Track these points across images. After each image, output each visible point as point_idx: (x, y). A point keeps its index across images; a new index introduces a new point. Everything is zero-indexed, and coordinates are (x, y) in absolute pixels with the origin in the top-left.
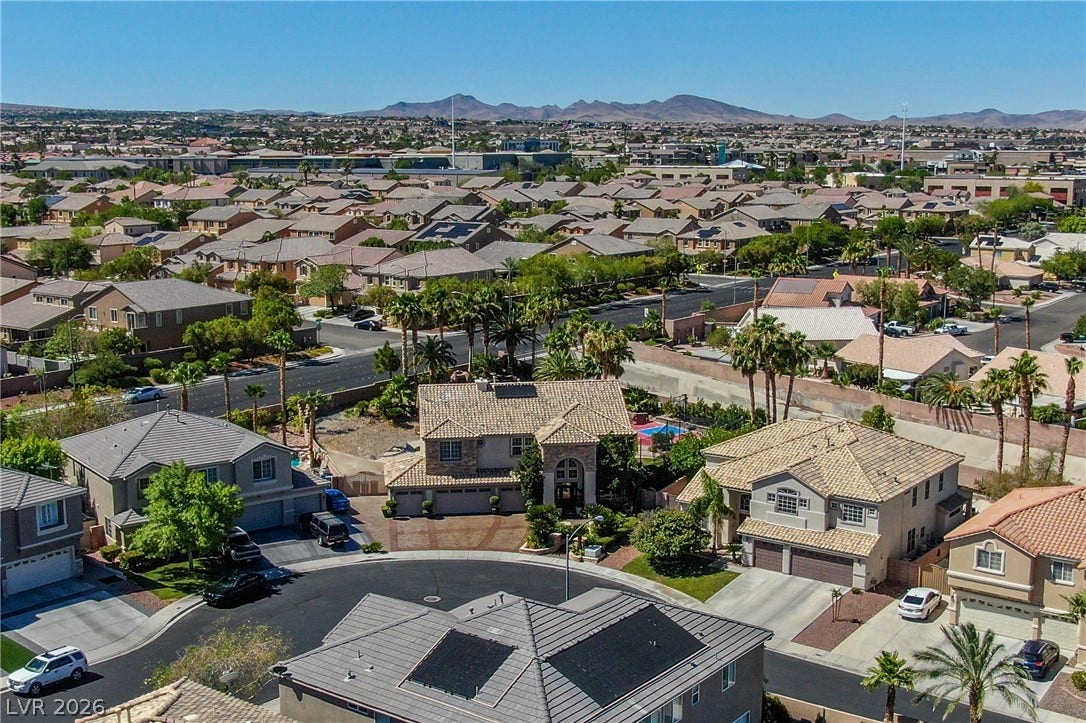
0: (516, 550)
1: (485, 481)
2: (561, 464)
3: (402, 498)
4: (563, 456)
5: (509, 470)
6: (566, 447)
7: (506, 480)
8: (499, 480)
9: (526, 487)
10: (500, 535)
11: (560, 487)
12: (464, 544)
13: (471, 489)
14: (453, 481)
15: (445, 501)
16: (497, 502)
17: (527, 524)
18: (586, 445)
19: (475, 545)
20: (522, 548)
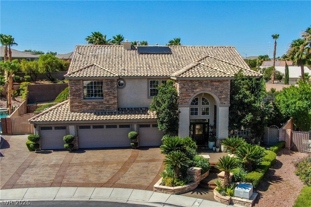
0: (150, 188)
1: (124, 117)
2: (195, 101)
3: (45, 133)
4: (199, 91)
5: (147, 109)
6: (201, 81)
7: (143, 116)
8: (138, 117)
9: (162, 123)
10: (135, 168)
11: (193, 124)
12: (93, 179)
13: (111, 125)
14: (94, 117)
15: (87, 136)
16: (134, 137)
17: (164, 157)
18: (220, 80)
19: (105, 180)
20: (157, 185)
